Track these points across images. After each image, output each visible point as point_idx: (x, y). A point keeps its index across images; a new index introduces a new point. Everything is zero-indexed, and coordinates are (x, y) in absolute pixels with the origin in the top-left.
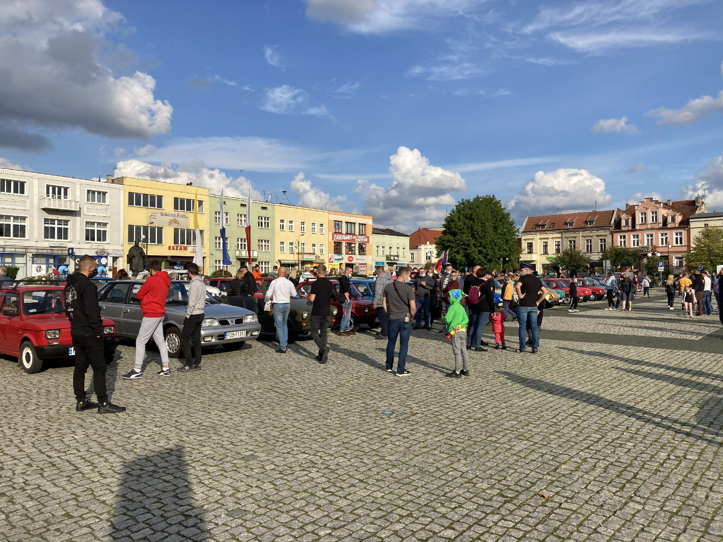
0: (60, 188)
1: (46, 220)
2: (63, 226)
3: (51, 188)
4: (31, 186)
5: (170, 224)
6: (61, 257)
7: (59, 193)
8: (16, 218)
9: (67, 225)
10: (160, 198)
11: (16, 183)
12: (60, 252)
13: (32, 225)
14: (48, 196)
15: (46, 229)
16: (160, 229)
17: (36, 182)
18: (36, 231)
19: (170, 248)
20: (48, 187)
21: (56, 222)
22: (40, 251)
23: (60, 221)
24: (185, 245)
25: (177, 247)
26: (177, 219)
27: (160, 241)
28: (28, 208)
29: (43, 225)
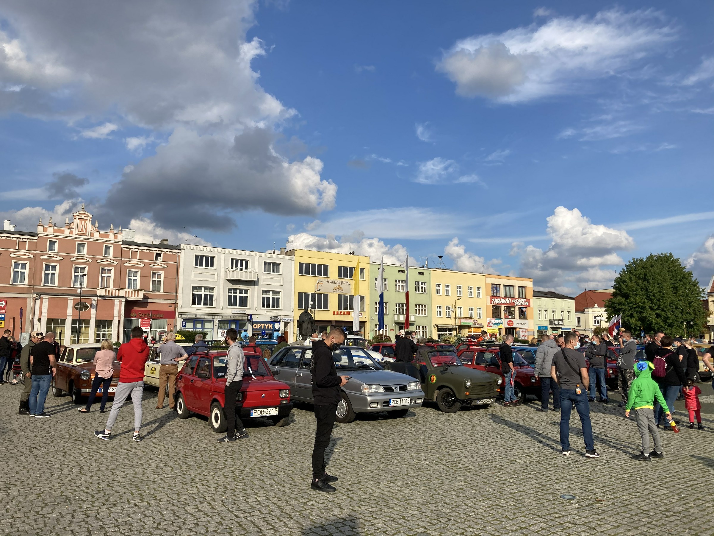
0: (242, 261)
1: (230, 290)
2: (243, 295)
3: (234, 261)
4: (219, 260)
5: (335, 290)
6: (240, 323)
7: (241, 266)
8: (206, 288)
9: (247, 294)
10: (326, 267)
11: (207, 257)
12: (241, 318)
13: (218, 295)
14: (232, 268)
15: (230, 297)
16: (326, 296)
17: (223, 257)
18: (221, 299)
19: (334, 313)
20: (232, 260)
21: (238, 291)
22: (224, 318)
23: (241, 290)
24: (348, 310)
25: (341, 312)
26: (341, 286)
27: (326, 307)
28: (216, 279)
29: (228, 294)
